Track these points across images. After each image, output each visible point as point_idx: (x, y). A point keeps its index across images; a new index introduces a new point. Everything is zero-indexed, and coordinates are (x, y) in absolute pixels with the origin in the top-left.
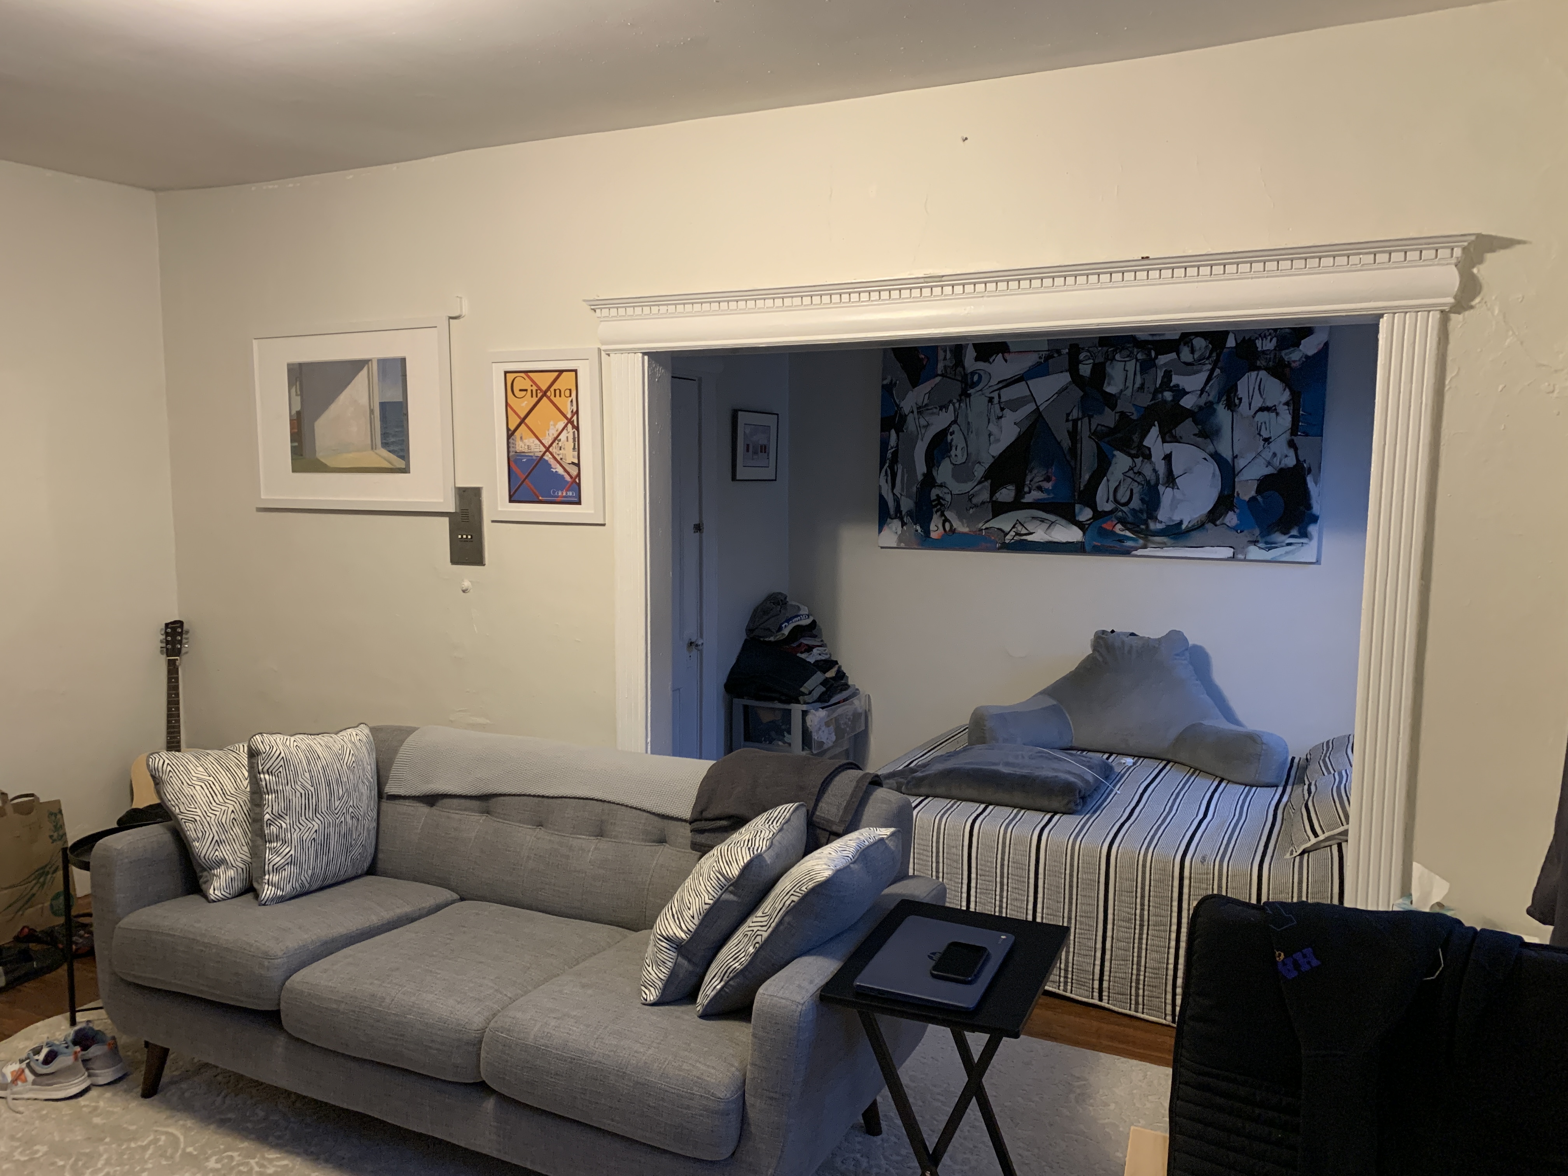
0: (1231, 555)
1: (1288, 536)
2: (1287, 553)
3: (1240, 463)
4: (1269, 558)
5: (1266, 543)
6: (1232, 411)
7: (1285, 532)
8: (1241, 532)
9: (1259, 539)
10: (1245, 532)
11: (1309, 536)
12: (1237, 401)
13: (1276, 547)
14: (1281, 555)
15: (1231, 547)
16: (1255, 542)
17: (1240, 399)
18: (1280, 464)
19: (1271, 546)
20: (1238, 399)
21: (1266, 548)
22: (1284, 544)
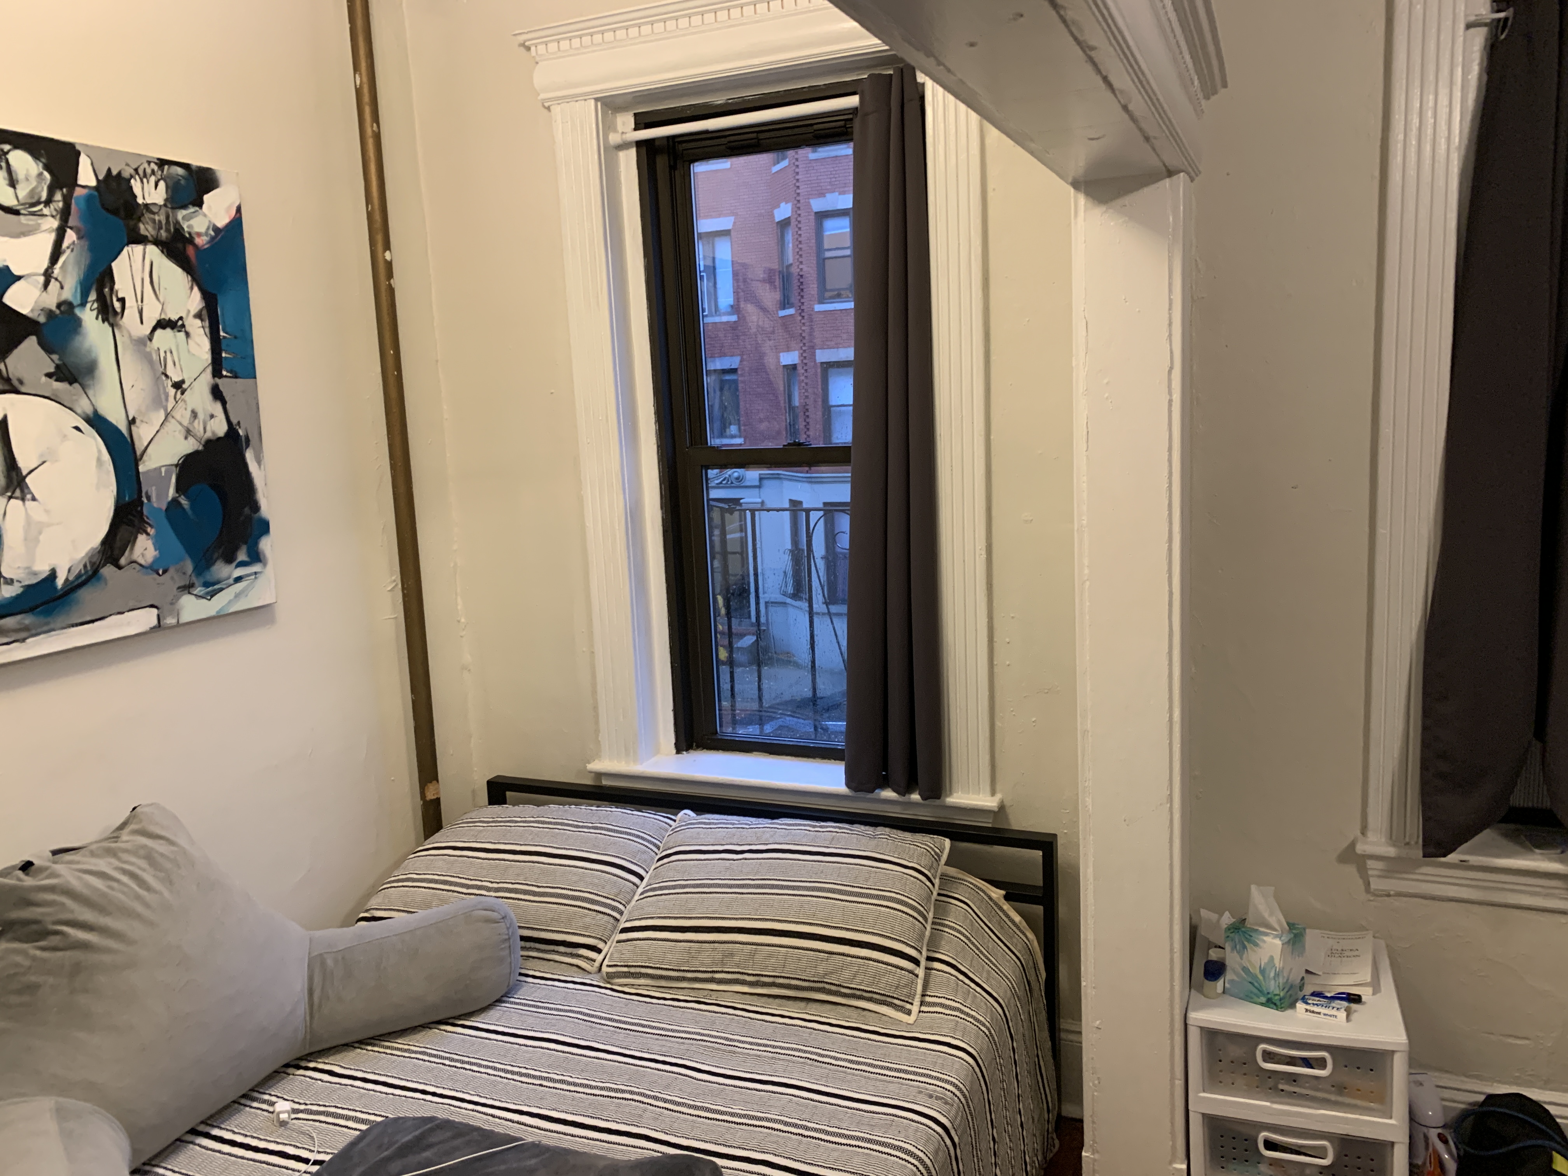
0: (154, 622)
1: (234, 564)
2: (237, 596)
3: (143, 434)
4: (213, 613)
5: (206, 585)
6: (112, 325)
7: (229, 559)
8: (165, 572)
9: (194, 579)
10: (172, 571)
11: (262, 557)
12: (117, 305)
13: (221, 590)
14: (230, 602)
15: (152, 606)
16: (188, 588)
17: (122, 301)
18: (205, 432)
19: (212, 589)
20: (119, 300)
21: (207, 593)
22: (231, 581)
